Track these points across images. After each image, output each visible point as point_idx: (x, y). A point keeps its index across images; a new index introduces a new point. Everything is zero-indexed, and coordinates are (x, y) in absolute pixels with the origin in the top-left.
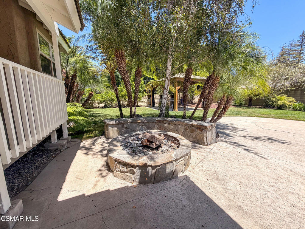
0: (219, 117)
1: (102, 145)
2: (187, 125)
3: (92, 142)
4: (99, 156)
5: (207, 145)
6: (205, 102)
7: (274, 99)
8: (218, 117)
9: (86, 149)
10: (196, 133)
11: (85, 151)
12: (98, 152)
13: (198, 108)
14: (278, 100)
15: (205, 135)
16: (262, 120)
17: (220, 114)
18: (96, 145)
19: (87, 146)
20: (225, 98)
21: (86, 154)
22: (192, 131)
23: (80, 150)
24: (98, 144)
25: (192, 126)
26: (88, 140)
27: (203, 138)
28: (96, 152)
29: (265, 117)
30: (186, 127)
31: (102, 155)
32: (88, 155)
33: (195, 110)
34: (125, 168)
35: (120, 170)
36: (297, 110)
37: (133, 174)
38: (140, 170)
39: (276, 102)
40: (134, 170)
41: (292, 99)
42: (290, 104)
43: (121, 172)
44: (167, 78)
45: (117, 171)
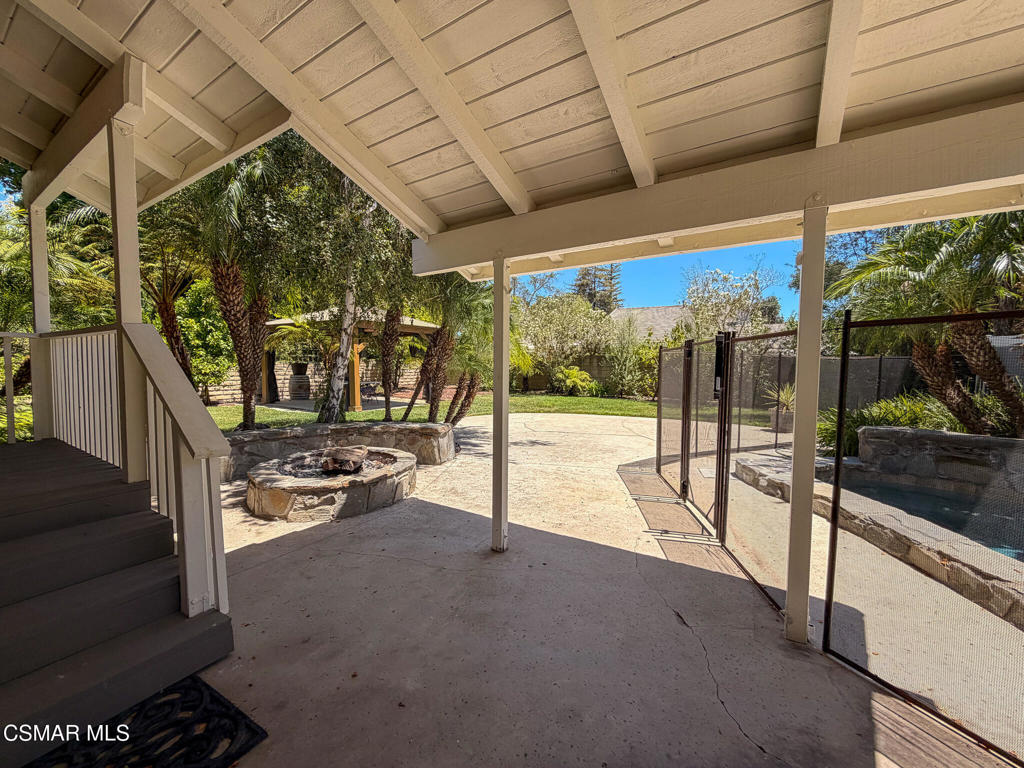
0: (461, 415)
2: (400, 431)
5: (440, 464)
6: (431, 385)
7: (560, 376)
8: (458, 414)
10: (420, 443)
13: (417, 401)
14: (567, 378)
15: (435, 444)
16: (539, 417)
17: (461, 409)
20: (468, 376)
22: (413, 442)
25: (412, 431)
27: (433, 452)
29: (545, 412)
30: (399, 436)
33: (411, 405)
34: (316, 498)
35: (305, 505)
36: (592, 396)
37: (331, 504)
38: (345, 495)
39: (564, 381)
40: (333, 497)
41: (585, 375)
42: (584, 384)
43: (306, 508)
44: (345, 330)
45: (295, 510)
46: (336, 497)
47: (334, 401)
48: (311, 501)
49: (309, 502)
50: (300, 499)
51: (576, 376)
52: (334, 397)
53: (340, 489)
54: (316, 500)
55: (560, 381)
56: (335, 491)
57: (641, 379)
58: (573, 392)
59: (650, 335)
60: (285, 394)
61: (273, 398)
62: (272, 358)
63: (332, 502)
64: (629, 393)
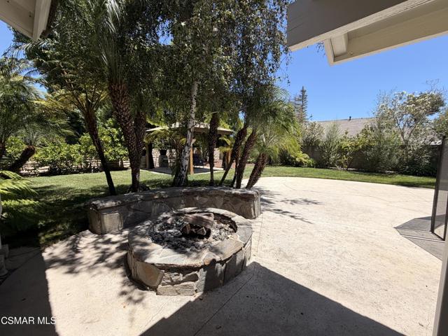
1: (97, 248)
2: (228, 195)
3: (68, 247)
4: (106, 270)
7: (293, 156)
9: (64, 262)
10: (241, 204)
11: (65, 269)
12: (96, 263)
14: (297, 157)
15: (252, 205)
18: (82, 250)
19: (63, 257)
21: (71, 272)
22: (235, 203)
23: (49, 268)
24: (85, 248)
25: (236, 195)
26: (54, 245)
28: (91, 264)
30: (226, 198)
31: (109, 266)
32: (77, 273)
34: (181, 275)
35: (172, 281)
36: (311, 167)
37: (194, 281)
38: (205, 273)
39: (295, 159)
40: (196, 275)
41: (306, 156)
42: (306, 161)
43: (173, 283)
44: (190, 129)
45: (163, 285)
46: (198, 274)
47: (183, 172)
48: (177, 277)
49: (174, 278)
50: (167, 275)
51: (302, 157)
52: (183, 170)
53: (202, 267)
54: (181, 277)
55: (292, 159)
56: (197, 269)
57: (340, 158)
58: (299, 165)
59: (346, 133)
60: (157, 165)
61: (151, 167)
62: (150, 147)
63: (195, 278)
64: (333, 166)
